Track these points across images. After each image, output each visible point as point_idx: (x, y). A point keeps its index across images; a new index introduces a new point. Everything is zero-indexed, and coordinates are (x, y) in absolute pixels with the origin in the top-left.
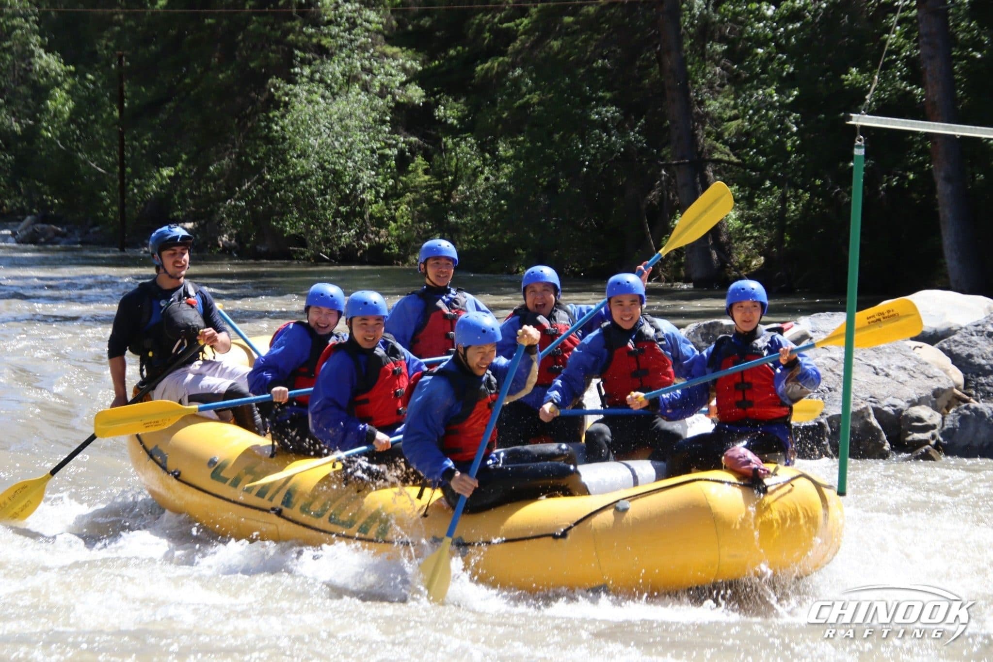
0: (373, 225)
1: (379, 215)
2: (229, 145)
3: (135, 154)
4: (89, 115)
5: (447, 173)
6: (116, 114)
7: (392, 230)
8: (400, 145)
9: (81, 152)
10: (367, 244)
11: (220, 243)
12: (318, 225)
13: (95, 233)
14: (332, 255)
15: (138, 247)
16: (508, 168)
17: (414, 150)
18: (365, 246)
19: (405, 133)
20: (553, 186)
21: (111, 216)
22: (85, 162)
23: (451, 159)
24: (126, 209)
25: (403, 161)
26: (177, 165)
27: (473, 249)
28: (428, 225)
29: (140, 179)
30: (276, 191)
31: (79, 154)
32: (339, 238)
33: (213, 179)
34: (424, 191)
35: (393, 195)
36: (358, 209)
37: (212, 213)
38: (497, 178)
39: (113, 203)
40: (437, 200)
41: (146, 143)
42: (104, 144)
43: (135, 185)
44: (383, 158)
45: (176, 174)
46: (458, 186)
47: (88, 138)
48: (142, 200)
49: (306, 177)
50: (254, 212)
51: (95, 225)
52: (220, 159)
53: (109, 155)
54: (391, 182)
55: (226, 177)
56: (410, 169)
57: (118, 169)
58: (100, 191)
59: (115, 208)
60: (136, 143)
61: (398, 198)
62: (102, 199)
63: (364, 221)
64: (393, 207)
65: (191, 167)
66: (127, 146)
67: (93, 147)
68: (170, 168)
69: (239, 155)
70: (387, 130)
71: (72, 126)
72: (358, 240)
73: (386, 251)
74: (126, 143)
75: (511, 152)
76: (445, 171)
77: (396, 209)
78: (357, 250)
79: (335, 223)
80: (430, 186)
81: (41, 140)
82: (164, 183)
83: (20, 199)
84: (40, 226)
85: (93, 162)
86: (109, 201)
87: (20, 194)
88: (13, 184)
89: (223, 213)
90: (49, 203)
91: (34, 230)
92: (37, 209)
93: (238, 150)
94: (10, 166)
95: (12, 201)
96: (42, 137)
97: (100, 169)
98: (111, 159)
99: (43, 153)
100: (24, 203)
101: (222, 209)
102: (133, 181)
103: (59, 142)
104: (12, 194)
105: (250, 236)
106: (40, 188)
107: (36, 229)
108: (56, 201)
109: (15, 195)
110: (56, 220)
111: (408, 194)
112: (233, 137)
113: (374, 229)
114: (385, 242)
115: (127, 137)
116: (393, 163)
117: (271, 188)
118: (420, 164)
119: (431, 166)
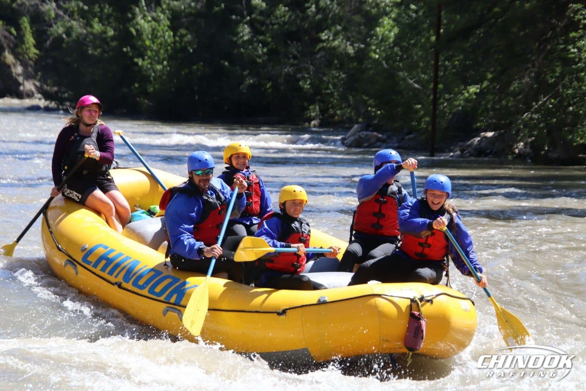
2: (530, 65)
3: (447, 73)
4: (410, 39)
6: (433, 38)
9: (402, 71)
11: (517, 151)
13: (409, 139)
15: (445, 152)
21: (423, 125)
22: (404, 80)
24: (437, 121)
26: (482, 84)
29: (450, 94)
30: (569, 105)
31: (401, 73)
33: (515, 94)
37: (510, 124)
39: (425, 115)
41: (457, 63)
42: (421, 64)
43: (444, 99)
45: (481, 90)
47: (407, 58)
48: (451, 112)
50: (547, 125)
51: (410, 133)
53: (425, 73)
55: (525, 94)
57: (432, 86)
58: (416, 104)
59: (427, 119)
60: (447, 63)
62: (418, 111)
65: (495, 84)
66: (441, 65)
67: (412, 67)
68: (476, 86)
69: (538, 75)
71: (396, 49)
74: (440, 63)
81: (370, 61)
82: (470, 97)
83: (349, 111)
84: (365, 133)
85: (411, 79)
86: (422, 112)
87: (349, 106)
88: (343, 98)
89: (520, 124)
90: (373, 114)
91: (360, 136)
92: (363, 119)
93: (536, 70)
94: (342, 82)
95: (343, 111)
96: (371, 58)
97: (416, 86)
98: (426, 77)
99: (371, 72)
100: (353, 114)
101: (520, 121)
102: (444, 96)
103: (384, 62)
104: (343, 105)
105: (544, 145)
106: (367, 101)
107: (363, 136)
108: (379, 112)
109: (345, 107)
110: (377, 128)
112: (533, 58)
115: (441, 58)
117: (565, 103)
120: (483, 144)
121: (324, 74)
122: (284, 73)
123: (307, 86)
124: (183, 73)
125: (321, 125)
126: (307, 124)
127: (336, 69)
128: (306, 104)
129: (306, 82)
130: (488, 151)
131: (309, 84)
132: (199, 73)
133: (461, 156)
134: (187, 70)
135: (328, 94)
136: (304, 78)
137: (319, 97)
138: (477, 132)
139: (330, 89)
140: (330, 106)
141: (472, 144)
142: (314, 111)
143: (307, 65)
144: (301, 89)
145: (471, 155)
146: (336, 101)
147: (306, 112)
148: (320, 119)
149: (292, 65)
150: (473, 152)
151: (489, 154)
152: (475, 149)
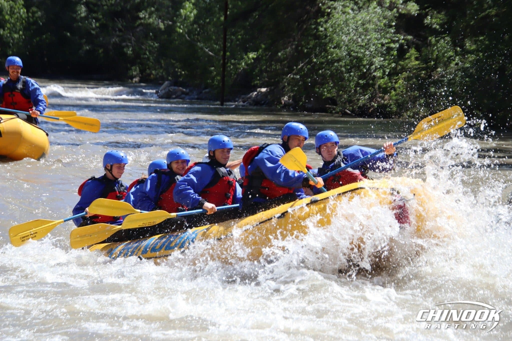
0: (380, 93)
1: (384, 86)
2: (292, 40)
3: (233, 44)
4: (206, 19)
5: (431, 60)
6: (222, 18)
7: (393, 96)
8: (401, 41)
9: (200, 42)
10: (376, 105)
11: (283, 101)
12: (345, 92)
13: (206, 93)
14: (353, 111)
15: (231, 102)
16: (471, 57)
17: (409, 44)
18: (374, 106)
19: (404, 34)
21: (216, 83)
22: (202, 48)
23: (434, 51)
24: (226, 79)
25: (402, 52)
26: (258, 52)
28: (416, 93)
29: (235, 60)
30: (319, 69)
31: (199, 44)
32: (358, 100)
33: (280, 61)
34: (415, 71)
35: (394, 73)
36: (371, 82)
37: (278, 82)
38: (465, 63)
39: (217, 75)
40: (423, 77)
41: (240, 37)
42: (214, 37)
43: (231, 63)
44: (389, 49)
45: (258, 57)
46: (437, 68)
47: (204, 33)
48: (235, 73)
49: (339, 60)
51: (206, 88)
52: (285, 48)
53: (216, 44)
54: (393, 65)
55: (288, 60)
56: (407, 57)
57: (222, 53)
58: (210, 67)
59: (219, 78)
60: (232, 37)
61: (398, 75)
62: (211, 72)
63: (375, 90)
64: (394, 81)
65: (267, 53)
66: (228, 39)
67: (207, 39)
68: (254, 53)
69: (297, 46)
70: (393, 31)
71: (195, 26)
73: (388, 109)
74: (227, 37)
75: (474, 47)
76: (429, 59)
77: (396, 83)
78: (370, 108)
80: (419, 68)
81: (176, 34)
82: (249, 62)
83: (161, 71)
84: (173, 87)
85: (207, 48)
86: (215, 73)
87: (161, 67)
88: (157, 61)
89: (285, 82)
90: (179, 73)
91: (169, 90)
92: (171, 77)
93: (297, 43)
94: (156, 49)
95: (157, 72)
96: (177, 32)
97: (211, 53)
98: (217, 47)
99: (177, 42)
100: (164, 73)
101: (285, 80)
102: (231, 61)
103: (187, 36)
104: (157, 67)
105: (302, 98)
106: (174, 64)
107: (171, 90)
108: (183, 72)
110: (182, 84)
111: (404, 73)
112: (294, 34)
113: (381, 95)
114: (388, 104)
115: (228, 33)
116: (395, 53)
117: (317, 68)
118: (413, 54)
119: (421, 55)
120: (259, 97)
121: (143, 44)
122: (112, 42)
123: (130, 52)
124: (35, 40)
125: (140, 81)
126: (130, 80)
127: (151, 39)
128: (129, 65)
129: (129, 49)
130: (263, 102)
131: (131, 51)
132: (47, 41)
134: (38, 39)
135: (145, 58)
137: (139, 61)
138: (254, 88)
139: (147, 55)
140: (147, 67)
141: (251, 97)
142: (135, 71)
143: (129, 36)
144: (125, 54)
145: (250, 104)
146: (151, 64)
147: (129, 72)
148: (140, 77)
149: (118, 36)
150: (252, 102)
151: (263, 104)
152: (254, 101)
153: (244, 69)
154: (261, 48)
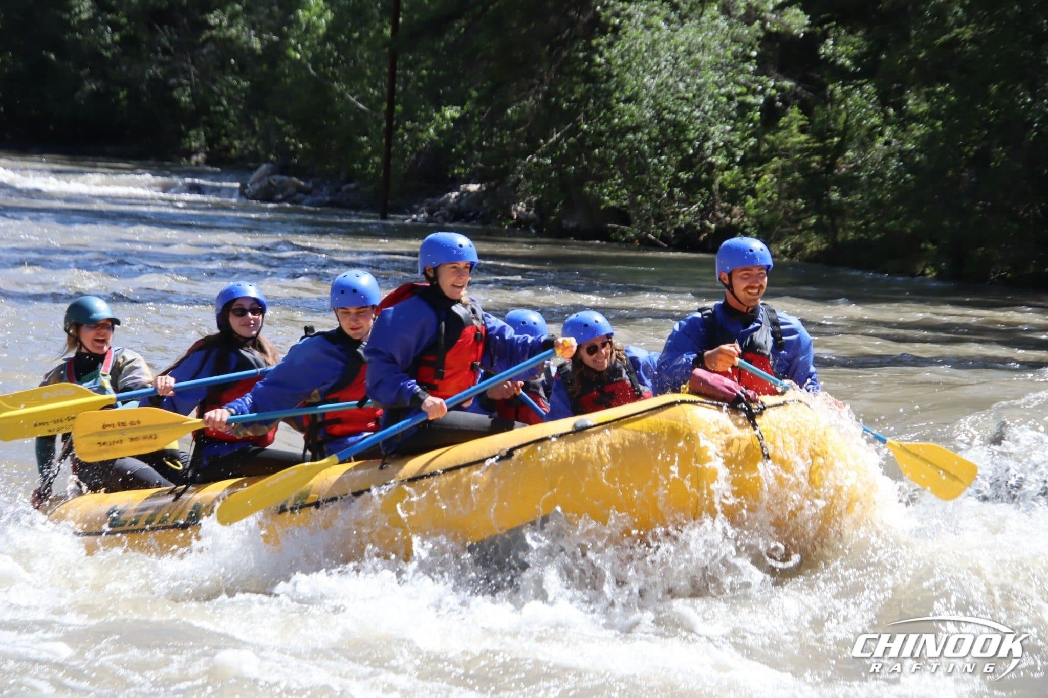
0: (723, 200)
1: (732, 186)
2: (538, 82)
3: (409, 87)
4: (352, 31)
5: (833, 133)
6: (388, 32)
7: (749, 207)
8: (768, 91)
9: (338, 81)
10: (713, 226)
11: (514, 213)
12: (647, 195)
13: (349, 191)
14: (664, 238)
15: (404, 213)
16: (919, 129)
17: (787, 98)
18: (709, 228)
19: (776, 75)
20: (982, 158)
21: (371, 170)
22: (342, 95)
23: (839, 113)
24: (392, 162)
25: (771, 114)
26: (464, 105)
27: (861, 239)
28: (800, 203)
29: (413, 121)
30: (595, 146)
31: (336, 84)
32: (678, 214)
33: (512, 126)
34: (798, 156)
35: (754, 159)
36: (704, 176)
37: (506, 172)
38: (903, 141)
39: (374, 153)
40: (814, 168)
41: (424, 72)
42: (369, 72)
43: (405, 128)
44: (744, 108)
45: (462, 118)
46: (846, 150)
47: (347, 62)
48: (414, 150)
49: (636, 129)
50: (561, 175)
51: (349, 181)
52: (520, 101)
53: (374, 87)
54: (752, 141)
55: (528, 124)
56: (781, 124)
57: (385, 106)
58: (360, 135)
59: (377, 159)
60: (408, 72)
61: (759, 165)
62: (361, 146)
63: (712, 194)
64: (753, 176)
65: (483, 108)
66: (400, 76)
67: (354, 76)
68: (455, 108)
69: (548, 95)
70: (751, 68)
71: (328, 46)
72: (702, 219)
74: (398, 72)
75: (924, 107)
76: (830, 130)
77: (757, 179)
78: (700, 233)
79: (671, 195)
80: (807, 149)
81: (287, 62)
82: (445, 127)
83: (253, 141)
84: (278, 177)
85: (352, 95)
86: (370, 148)
87: (254, 133)
88: (245, 120)
89: (520, 173)
90: (292, 148)
91: (269, 183)
92: (275, 155)
93: (546, 88)
94: (243, 94)
95: (244, 142)
96: (289, 57)
97: (361, 106)
98: (376, 93)
99: (289, 80)
100: (259, 147)
101: (519, 168)
102: (404, 124)
103: (310, 66)
104: (244, 133)
105: (555, 206)
106: (281, 126)
107: (273, 182)
108: (301, 146)
109: (247, 135)
110: (299, 172)
111: (775, 159)
112: (542, 70)
113: (725, 205)
114: (739, 224)
115: (399, 64)
116: (757, 115)
117: (589, 142)
118: (795, 118)
119: (811, 121)
120: (463, 203)
121: (214, 81)
122: (147, 76)
123: (185, 99)
125: (208, 162)
126: (185, 159)
127: (234, 73)
128: (183, 128)
129: (184, 91)
130: (471, 214)
131: (189, 96)
132: (6, 70)
133: (428, 221)
135: (220, 112)
136: (180, 85)
137: (205, 118)
138: (454, 183)
139: (222, 105)
140: (223, 132)
141: (446, 201)
142: (196, 139)
143: (185, 65)
144: (175, 103)
145: (446, 219)
146: (232, 125)
147: (183, 141)
148: (206, 153)
149: (161, 64)
150: (447, 214)
151: (473, 218)
152: (452, 210)
153: (432, 141)
154: (470, 97)
